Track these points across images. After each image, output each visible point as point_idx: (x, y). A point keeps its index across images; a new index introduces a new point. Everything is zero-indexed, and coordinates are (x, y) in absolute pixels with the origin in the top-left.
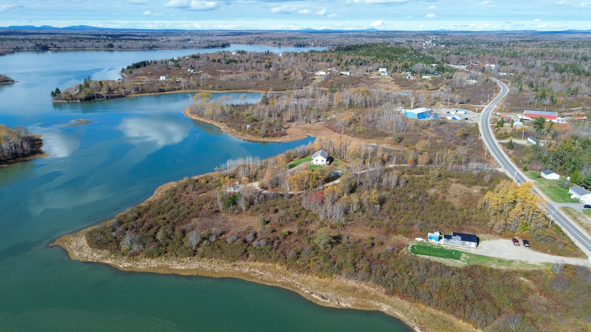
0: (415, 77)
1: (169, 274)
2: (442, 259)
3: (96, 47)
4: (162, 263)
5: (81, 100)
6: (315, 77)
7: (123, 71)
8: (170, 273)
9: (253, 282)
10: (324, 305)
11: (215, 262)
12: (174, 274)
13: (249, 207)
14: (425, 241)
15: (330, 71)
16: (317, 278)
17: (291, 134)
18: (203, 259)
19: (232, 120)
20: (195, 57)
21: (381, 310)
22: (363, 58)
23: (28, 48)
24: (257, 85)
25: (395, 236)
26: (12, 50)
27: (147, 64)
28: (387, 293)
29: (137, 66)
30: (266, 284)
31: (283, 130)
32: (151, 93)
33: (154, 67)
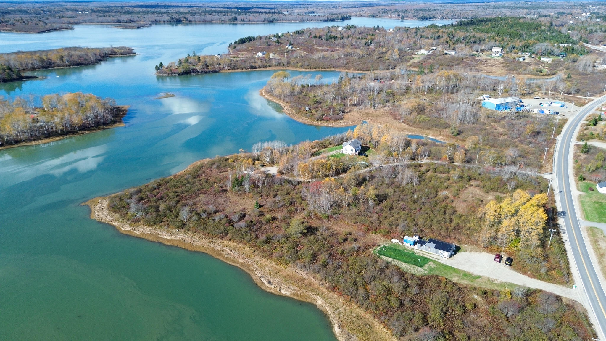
0: (533, 59)
1: (155, 242)
2: (404, 264)
3: (222, 21)
4: (155, 231)
5: (179, 74)
6: (414, 56)
7: (230, 45)
8: (157, 241)
9: (218, 259)
10: (267, 290)
11: (197, 236)
12: (159, 242)
13: (253, 190)
14: (400, 243)
15: (434, 49)
16: (274, 264)
17: (347, 119)
18: (189, 232)
19: (297, 101)
20: (299, 32)
21: (315, 303)
22: (478, 35)
23: (164, 21)
24: (346, 64)
25: (374, 234)
26: (149, 23)
27: (252, 39)
28: (328, 288)
29: (243, 41)
30: (229, 262)
31: (341, 114)
32: (242, 69)
33: (257, 43)
